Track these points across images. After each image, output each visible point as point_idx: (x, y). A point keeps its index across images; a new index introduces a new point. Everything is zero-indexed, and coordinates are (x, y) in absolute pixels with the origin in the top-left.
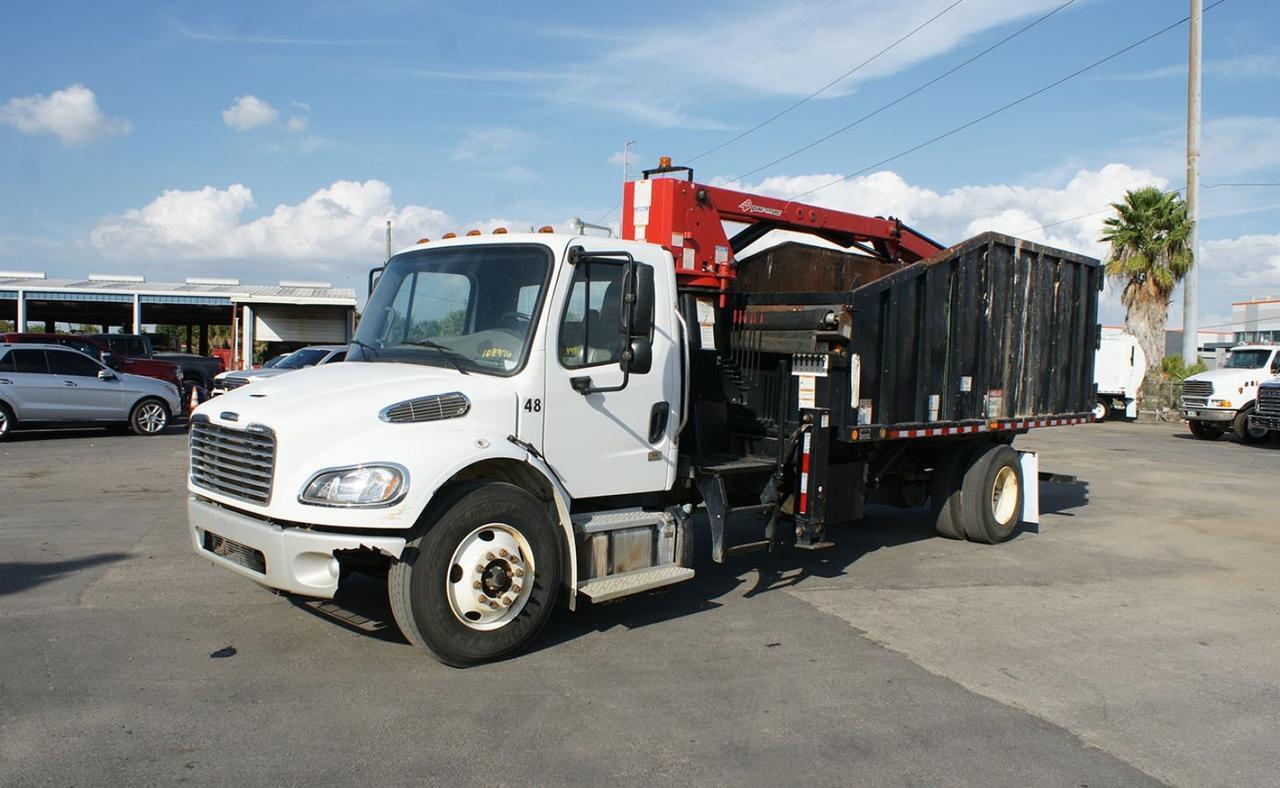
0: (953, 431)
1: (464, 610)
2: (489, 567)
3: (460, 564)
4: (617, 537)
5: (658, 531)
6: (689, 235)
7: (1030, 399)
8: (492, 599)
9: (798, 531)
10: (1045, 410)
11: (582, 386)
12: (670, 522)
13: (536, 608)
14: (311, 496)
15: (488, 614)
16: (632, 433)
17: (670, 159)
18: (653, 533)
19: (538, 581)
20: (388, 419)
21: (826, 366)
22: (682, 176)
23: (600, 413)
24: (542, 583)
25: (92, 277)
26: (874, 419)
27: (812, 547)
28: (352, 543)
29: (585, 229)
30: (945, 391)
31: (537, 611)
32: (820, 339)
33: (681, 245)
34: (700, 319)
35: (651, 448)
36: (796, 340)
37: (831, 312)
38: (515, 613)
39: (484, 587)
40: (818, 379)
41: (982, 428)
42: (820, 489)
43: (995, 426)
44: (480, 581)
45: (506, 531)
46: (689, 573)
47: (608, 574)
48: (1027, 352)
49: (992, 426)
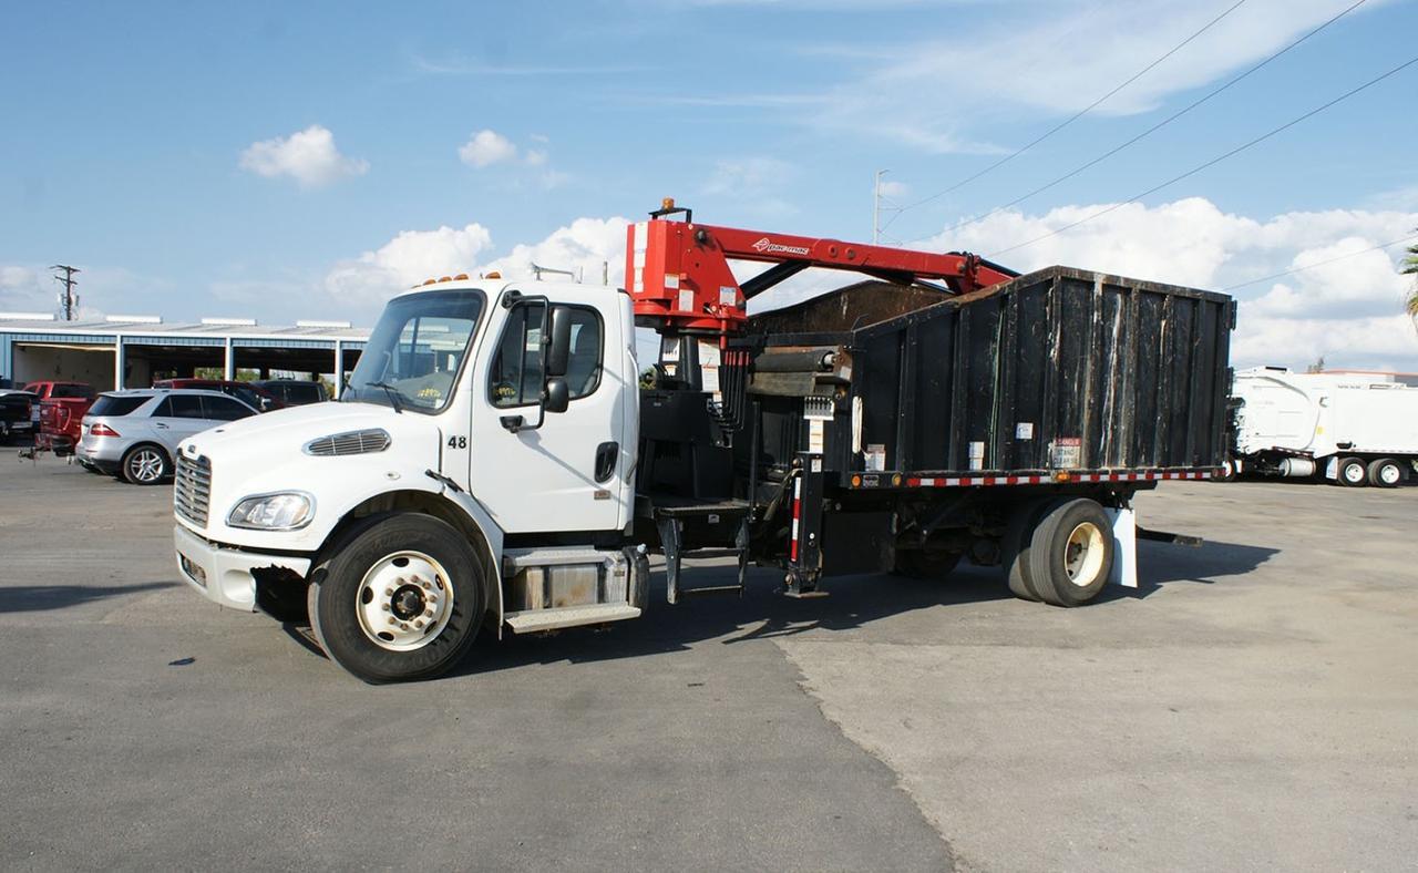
0: (1001, 481)
1: (377, 631)
2: (399, 591)
3: (371, 587)
4: (555, 572)
5: (605, 570)
6: (684, 276)
7: (1122, 449)
8: (403, 622)
9: (787, 578)
10: (1149, 461)
11: (514, 425)
12: (620, 561)
13: (455, 634)
14: (238, 521)
15: (401, 636)
16: (575, 472)
17: (673, 201)
18: (599, 571)
19: (457, 608)
20: (310, 452)
21: (832, 410)
22: (680, 217)
23: (536, 452)
24: (462, 610)
25: (300, 323)
26: (889, 464)
27: (799, 596)
28: (265, 562)
29: (541, 274)
30: (992, 437)
31: (455, 637)
32: (820, 381)
33: (677, 287)
34: (702, 361)
35: (596, 486)
36: (798, 382)
37: (831, 353)
38: (432, 637)
39: (394, 608)
40: (825, 422)
41: (1044, 480)
42: (812, 536)
43: (1065, 477)
44: (389, 603)
45: (422, 558)
46: (635, 612)
47: (545, 608)
48: (1117, 399)
49: (1060, 477)
